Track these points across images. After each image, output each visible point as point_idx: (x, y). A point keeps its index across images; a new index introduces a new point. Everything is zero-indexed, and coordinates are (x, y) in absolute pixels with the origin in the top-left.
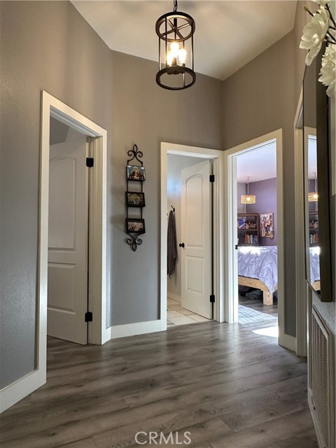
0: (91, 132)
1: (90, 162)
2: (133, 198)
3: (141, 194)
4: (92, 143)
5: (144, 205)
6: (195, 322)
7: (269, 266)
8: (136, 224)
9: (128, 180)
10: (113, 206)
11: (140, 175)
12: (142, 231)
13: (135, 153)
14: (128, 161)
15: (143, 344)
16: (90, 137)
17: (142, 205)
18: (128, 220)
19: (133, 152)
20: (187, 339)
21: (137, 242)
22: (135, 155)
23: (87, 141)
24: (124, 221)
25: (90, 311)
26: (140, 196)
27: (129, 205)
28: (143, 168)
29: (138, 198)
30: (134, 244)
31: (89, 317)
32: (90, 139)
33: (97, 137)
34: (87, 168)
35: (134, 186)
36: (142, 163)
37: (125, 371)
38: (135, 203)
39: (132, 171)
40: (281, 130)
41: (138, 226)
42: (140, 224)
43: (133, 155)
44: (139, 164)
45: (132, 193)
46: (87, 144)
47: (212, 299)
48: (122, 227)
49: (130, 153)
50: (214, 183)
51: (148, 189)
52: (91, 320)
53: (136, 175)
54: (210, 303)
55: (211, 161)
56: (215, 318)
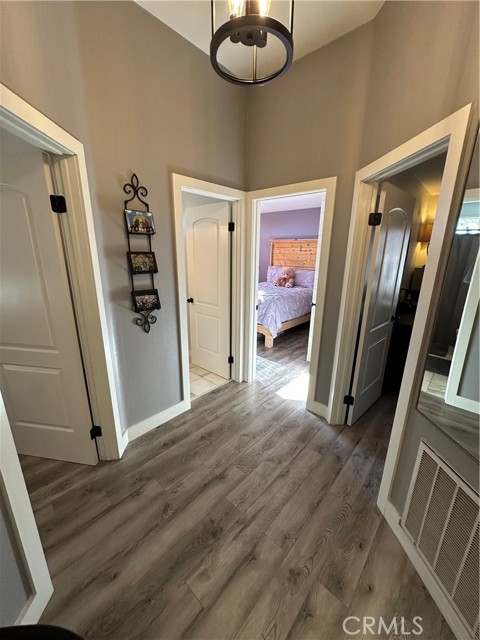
0: (51, 144)
1: (59, 204)
2: (138, 261)
3: (150, 254)
4: (56, 166)
5: (156, 271)
6: (214, 387)
7: (273, 313)
8: (147, 297)
9: (128, 233)
10: (111, 275)
11: (147, 226)
12: (157, 306)
13: (135, 188)
14: (126, 202)
15: (173, 442)
16: (52, 154)
17: (153, 270)
18: (134, 294)
19: (132, 186)
20: (219, 421)
21: (150, 320)
22: (136, 193)
23: (47, 163)
24: (130, 296)
25: (97, 425)
26: (149, 258)
27: (133, 271)
28: (149, 215)
29: (147, 260)
30: (145, 324)
31: (96, 432)
32: (52, 158)
33: (66, 156)
34: (55, 214)
35: (139, 243)
36: (147, 205)
37: (170, 512)
38: (143, 269)
39: (134, 220)
40: (335, 178)
41: (150, 299)
42: (153, 297)
43: (132, 191)
44: (144, 208)
45: (138, 253)
46: (46, 168)
47: (231, 360)
48: (128, 303)
49: (128, 188)
50: (234, 233)
51: (159, 246)
52: (100, 434)
53: (141, 225)
54: (228, 365)
55: (231, 204)
56: (233, 378)
